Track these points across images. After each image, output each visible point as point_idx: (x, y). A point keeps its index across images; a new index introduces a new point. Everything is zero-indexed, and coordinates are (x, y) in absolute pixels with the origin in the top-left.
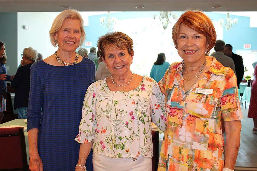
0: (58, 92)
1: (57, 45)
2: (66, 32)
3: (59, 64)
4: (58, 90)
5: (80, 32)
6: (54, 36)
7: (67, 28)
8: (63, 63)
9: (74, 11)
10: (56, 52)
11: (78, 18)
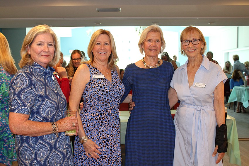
0: (144, 87)
1: (144, 53)
2: (149, 42)
3: (145, 67)
4: (144, 86)
5: (160, 41)
6: (141, 46)
7: (150, 39)
8: (147, 66)
9: (156, 26)
10: (143, 58)
11: (158, 31)
